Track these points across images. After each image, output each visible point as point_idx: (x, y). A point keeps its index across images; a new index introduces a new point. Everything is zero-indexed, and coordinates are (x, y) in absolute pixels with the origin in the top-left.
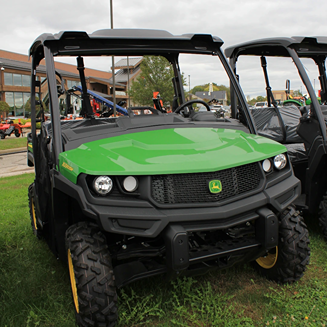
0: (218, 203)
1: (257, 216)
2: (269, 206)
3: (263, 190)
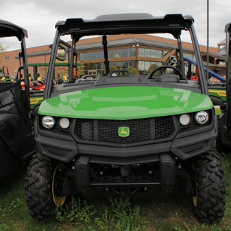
0: (124, 145)
1: (158, 160)
2: (171, 153)
3: (172, 140)
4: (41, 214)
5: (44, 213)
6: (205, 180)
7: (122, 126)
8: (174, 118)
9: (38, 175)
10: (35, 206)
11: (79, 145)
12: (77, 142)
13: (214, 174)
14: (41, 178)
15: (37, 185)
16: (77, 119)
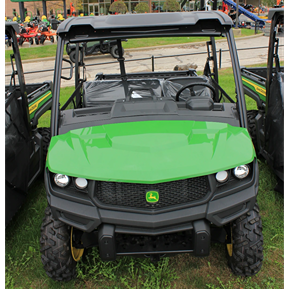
3: (208, 202)
4: (61, 276)
5: (64, 276)
6: (242, 239)
7: (150, 189)
8: (210, 178)
9: (55, 238)
10: (54, 270)
11: (100, 211)
12: (98, 208)
13: (252, 232)
14: (59, 241)
15: (55, 249)
16: (97, 181)
